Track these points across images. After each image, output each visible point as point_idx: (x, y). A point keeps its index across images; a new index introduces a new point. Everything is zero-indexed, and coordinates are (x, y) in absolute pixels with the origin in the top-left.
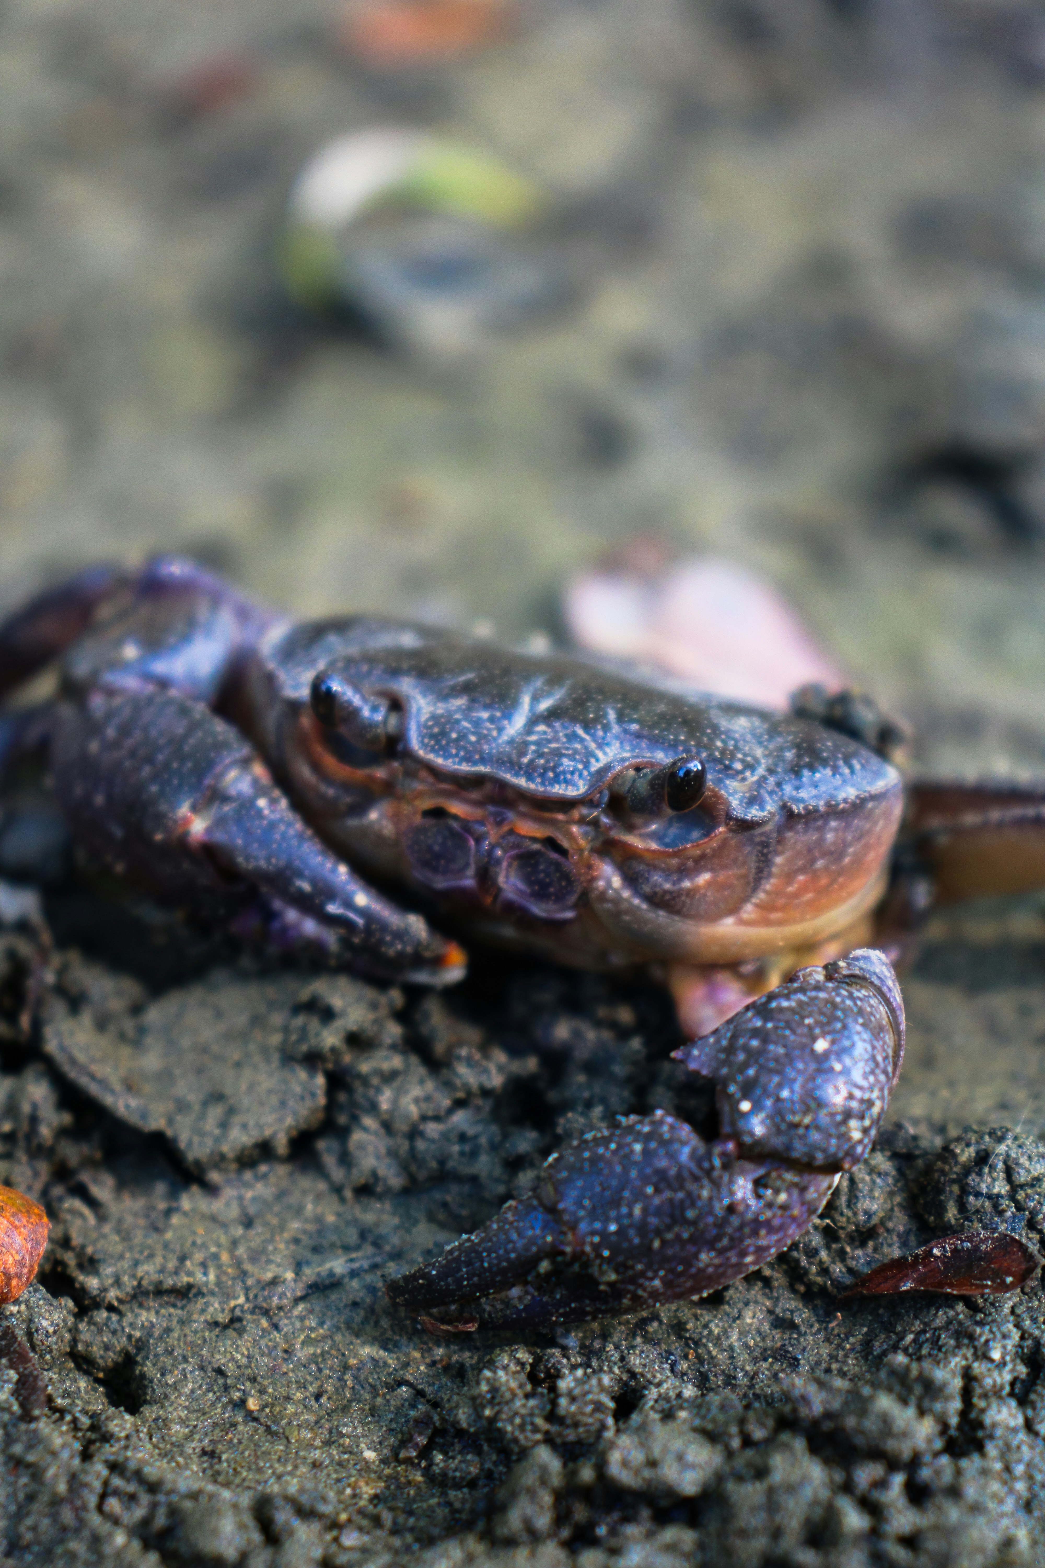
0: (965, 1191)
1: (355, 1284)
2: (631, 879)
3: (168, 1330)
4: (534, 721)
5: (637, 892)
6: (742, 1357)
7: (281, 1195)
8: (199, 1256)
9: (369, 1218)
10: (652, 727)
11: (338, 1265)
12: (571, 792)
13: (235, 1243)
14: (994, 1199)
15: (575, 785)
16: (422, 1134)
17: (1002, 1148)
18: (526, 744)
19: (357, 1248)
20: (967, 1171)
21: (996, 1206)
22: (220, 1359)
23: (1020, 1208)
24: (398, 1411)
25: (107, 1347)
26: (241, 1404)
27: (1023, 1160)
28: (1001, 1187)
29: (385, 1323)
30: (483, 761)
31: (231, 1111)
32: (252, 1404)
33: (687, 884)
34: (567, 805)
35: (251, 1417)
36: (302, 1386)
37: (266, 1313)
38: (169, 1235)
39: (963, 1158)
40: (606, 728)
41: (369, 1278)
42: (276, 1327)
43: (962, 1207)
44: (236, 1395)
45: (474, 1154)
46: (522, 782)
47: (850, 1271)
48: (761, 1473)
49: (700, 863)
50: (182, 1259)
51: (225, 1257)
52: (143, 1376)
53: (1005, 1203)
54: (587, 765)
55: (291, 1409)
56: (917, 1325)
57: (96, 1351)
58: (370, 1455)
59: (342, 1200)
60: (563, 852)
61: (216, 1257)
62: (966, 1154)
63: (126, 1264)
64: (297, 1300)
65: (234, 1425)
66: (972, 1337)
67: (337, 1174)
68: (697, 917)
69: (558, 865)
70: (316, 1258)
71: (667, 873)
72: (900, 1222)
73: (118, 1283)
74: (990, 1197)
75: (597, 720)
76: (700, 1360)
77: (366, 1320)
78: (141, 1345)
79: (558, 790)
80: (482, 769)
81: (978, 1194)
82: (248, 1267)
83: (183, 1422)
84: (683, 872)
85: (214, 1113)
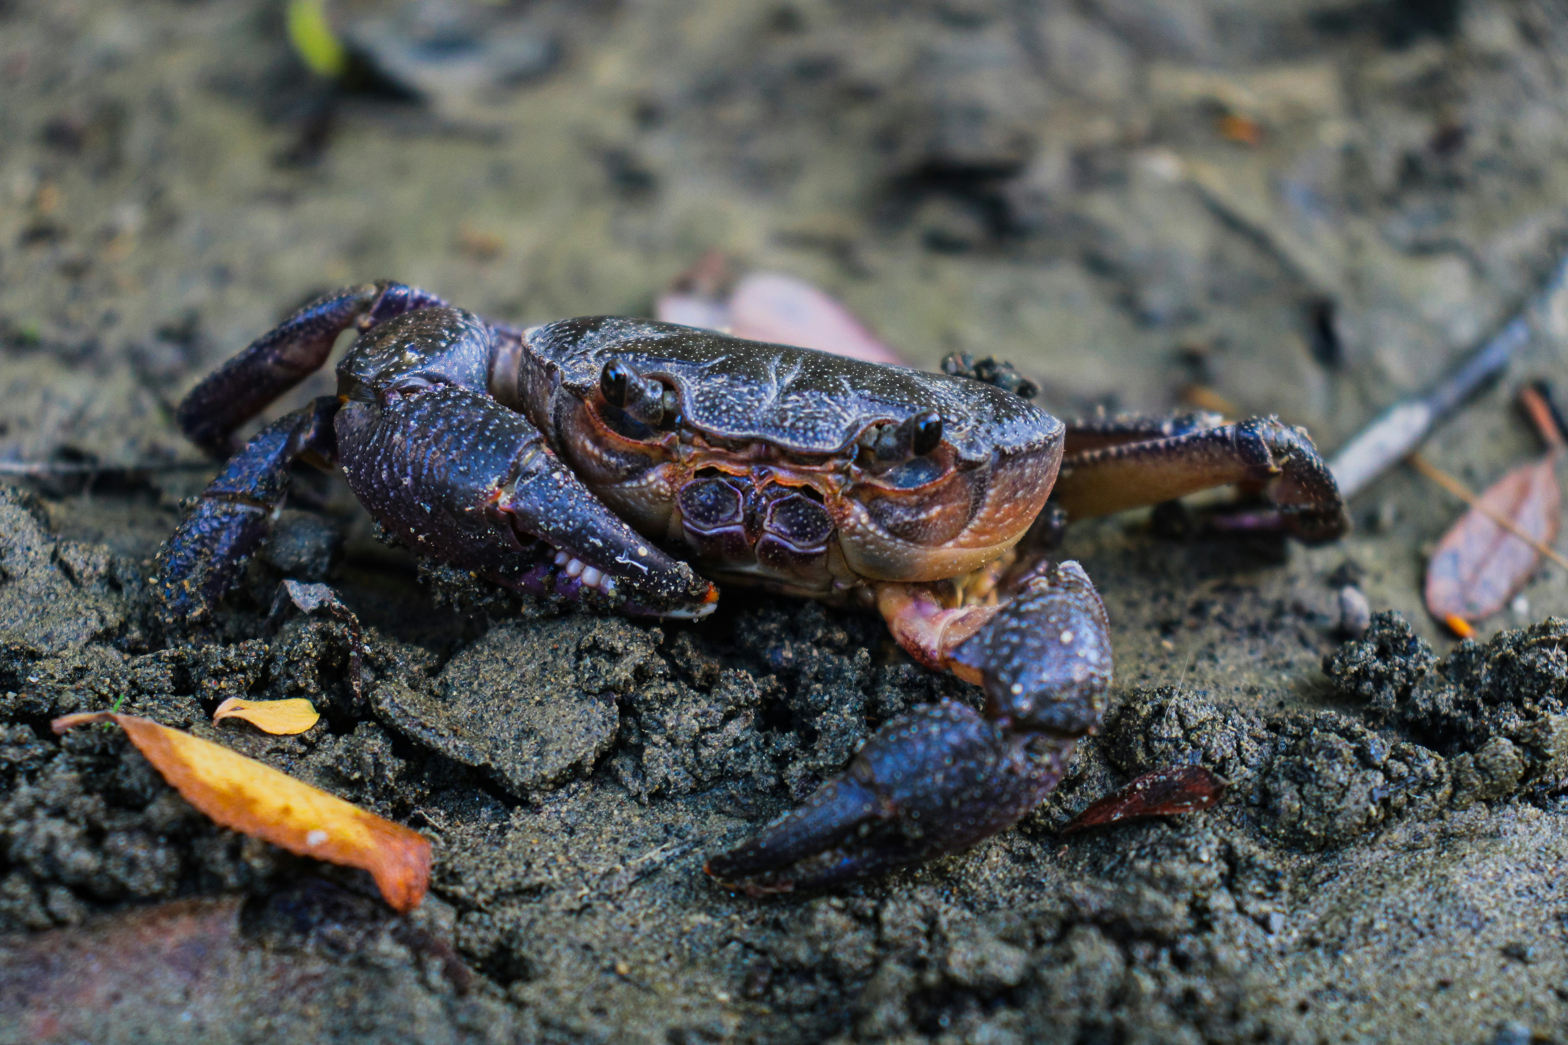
0: (1149, 739)
1: (672, 868)
2: (876, 516)
3: (533, 921)
4: (785, 392)
5: (880, 526)
6: (998, 887)
7: (590, 807)
8: (541, 861)
9: (667, 816)
10: (880, 392)
11: (655, 855)
12: (829, 448)
13: (566, 847)
14: (1175, 742)
15: (832, 442)
16: (705, 743)
17: (1173, 702)
18: (785, 411)
19: (665, 841)
20: (1148, 722)
21: (1177, 746)
22: (585, 938)
23: (1195, 746)
24: (734, 961)
25: (483, 941)
26: (613, 969)
27: (1190, 709)
28: (1177, 732)
29: (704, 896)
30: (752, 427)
31: (544, 742)
32: (622, 967)
33: (923, 516)
34: (823, 458)
35: (623, 979)
36: (652, 951)
37: (609, 898)
38: (509, 847)
39: (1144, 713)
40: (845, 394)
41: (682, 862)
42: (620, 908)
43: (1149, 751)
44: (606, 963)
45: (746, 756)
46: (787, 441)
47: (1066, 811)
48: (1068, 958)
49: (935, 498)
50: (528, 865)
51: (561, 859)
52: (522, 959)
53: (1183, 744)
54: (838, 425)
55: (650, 969)
56: (1135, 845)
57: (476, 945)
58: (723, 997)
59: (642, 805)
60: (819, 497)
61: (554, 859)
62: (1146, 710)
63: (482, 874)
64: (632, 885)
65: (609, 988)
66: (1182, 847)
67: (634, 785)
68: (927, 543)
69: (815, 508)
70: (634, 853)
71: (908, 508)
72: (1097, 769)
73: (480, 888)
74: (1170, 740)
75: (836, 388)
76: (963, 893)
77: (688, 895)
78: (511, 936)
79: (818, 446)
80: (751, 433)
81: (1161, 739)
82: (581, 864)
83: (570, 989)
84: (922, 506)
85: (528, 745)
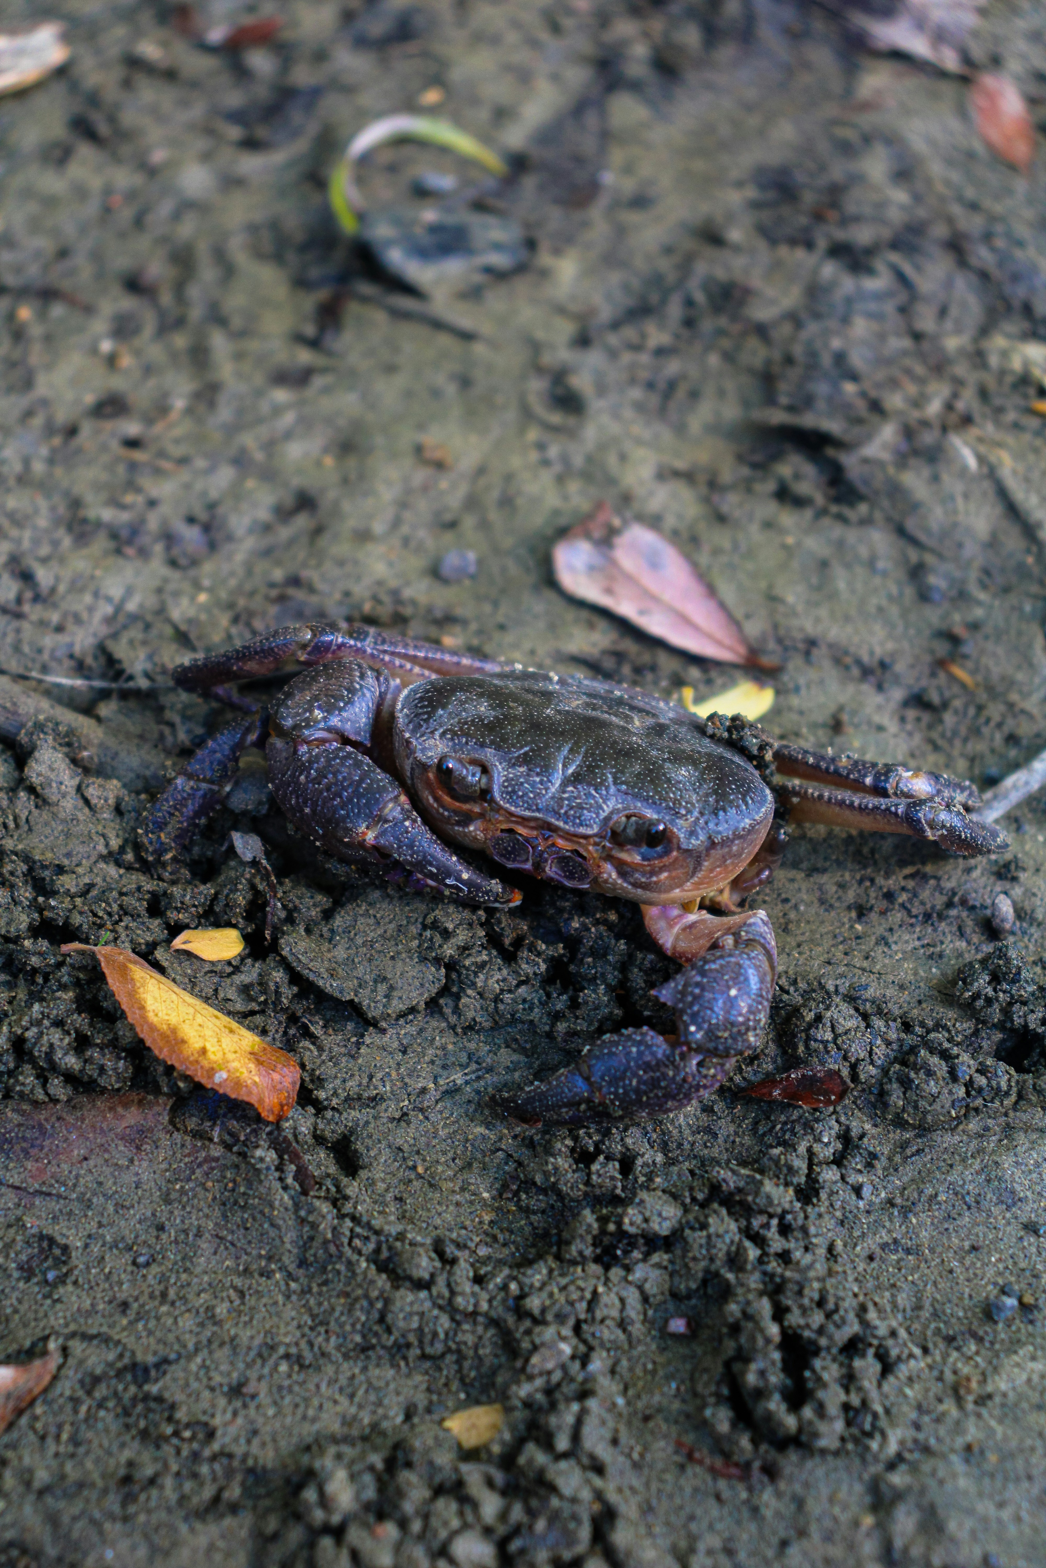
0: (808, 1038)
1: (468, 1089)
2: (622, 874)
3: (367, 1123)
4: (566, 782)
5: (625, 880)
6: (687, 1132)
7: (421, 1031)
8: (379, 1075)
9: (472, 1046)
10: (633, 787)
11: (458, 1077)
12: (590, 832)
13: (398, 1064)
14: (825, 1043)
15: (592, 827)
16: (502, 1001)
17: (829, 1014)
18: (562, 799)
19: (467, 1066)
20: (810, 1026)
21: (826, 1047)
22: (399, 1142)
23: (839, 1049)
24: (498, 1167)
25: (333, 1132)
26: (414, 1168)
27: (841, 1020)
28: (829, 1036)
29: (487, 1112)
30: (538, 810)
31: (392, 988)
32: (420, 1170)
33: (654, 879)
34: (586, 837)
35: (419, 1177)
36: (444, 1153)
37: (421, 1110)
38: (360, 1061)
39: (808, 1019)
40: (607, 788)
41: (476, 1085)
42: (427, 1118)
43: (807, 1047)
44: (411, 1163)
45: (531, 1009)
46: (561, 824)
47: (744, 1079)
49: (662, 869)
50: (371, 1077)
51: (394, 1074)
52: (356, 1151)
53: (831, 1046)
54: (598, 814)
55: (440, 1168)
56: (783, 1118)
57: (328, 1134)
58: (486, 1195)
59: (456, 1034)
60: (584, 858)
61: (389, 1074)
62: (809, 1016)
63: (339, 1082)
64: (437, 1102)
65: (410, 1181)
66: (812, 1129)
67: (453, 1019)
68: (660, 892)
69: (580, 865)
70: (445, 1073)
71: (644, 874)
72: (772, 1049)
73: (335, 1094)
74: (822, 1042)
75: (601, 784)
76: (663, 1134)
77: (476, 1111)
78: (352, 1132)
79: (582, 830)
80: (537, 815)
81: (816, 1040)
82: (407, 1080)
83: (383, 1180)
84: (653, 873)
85: (382, 988)
